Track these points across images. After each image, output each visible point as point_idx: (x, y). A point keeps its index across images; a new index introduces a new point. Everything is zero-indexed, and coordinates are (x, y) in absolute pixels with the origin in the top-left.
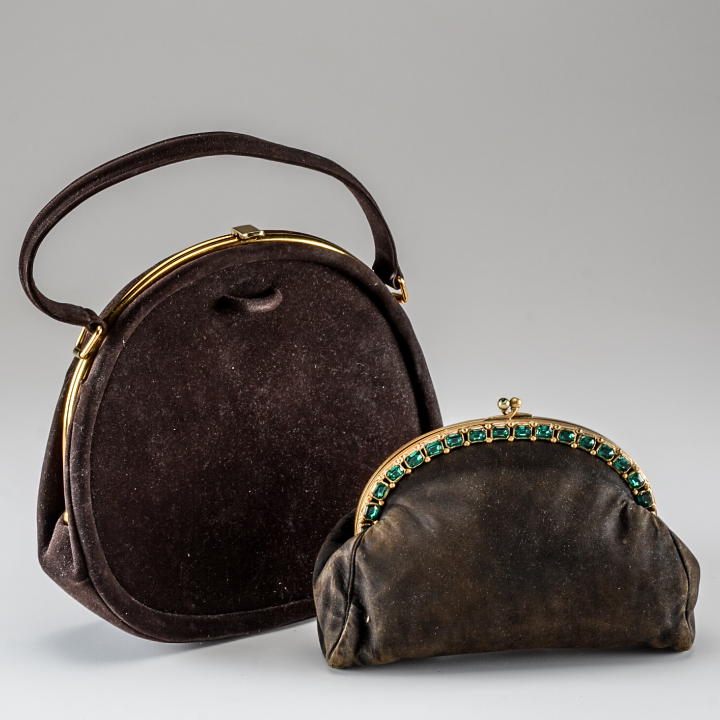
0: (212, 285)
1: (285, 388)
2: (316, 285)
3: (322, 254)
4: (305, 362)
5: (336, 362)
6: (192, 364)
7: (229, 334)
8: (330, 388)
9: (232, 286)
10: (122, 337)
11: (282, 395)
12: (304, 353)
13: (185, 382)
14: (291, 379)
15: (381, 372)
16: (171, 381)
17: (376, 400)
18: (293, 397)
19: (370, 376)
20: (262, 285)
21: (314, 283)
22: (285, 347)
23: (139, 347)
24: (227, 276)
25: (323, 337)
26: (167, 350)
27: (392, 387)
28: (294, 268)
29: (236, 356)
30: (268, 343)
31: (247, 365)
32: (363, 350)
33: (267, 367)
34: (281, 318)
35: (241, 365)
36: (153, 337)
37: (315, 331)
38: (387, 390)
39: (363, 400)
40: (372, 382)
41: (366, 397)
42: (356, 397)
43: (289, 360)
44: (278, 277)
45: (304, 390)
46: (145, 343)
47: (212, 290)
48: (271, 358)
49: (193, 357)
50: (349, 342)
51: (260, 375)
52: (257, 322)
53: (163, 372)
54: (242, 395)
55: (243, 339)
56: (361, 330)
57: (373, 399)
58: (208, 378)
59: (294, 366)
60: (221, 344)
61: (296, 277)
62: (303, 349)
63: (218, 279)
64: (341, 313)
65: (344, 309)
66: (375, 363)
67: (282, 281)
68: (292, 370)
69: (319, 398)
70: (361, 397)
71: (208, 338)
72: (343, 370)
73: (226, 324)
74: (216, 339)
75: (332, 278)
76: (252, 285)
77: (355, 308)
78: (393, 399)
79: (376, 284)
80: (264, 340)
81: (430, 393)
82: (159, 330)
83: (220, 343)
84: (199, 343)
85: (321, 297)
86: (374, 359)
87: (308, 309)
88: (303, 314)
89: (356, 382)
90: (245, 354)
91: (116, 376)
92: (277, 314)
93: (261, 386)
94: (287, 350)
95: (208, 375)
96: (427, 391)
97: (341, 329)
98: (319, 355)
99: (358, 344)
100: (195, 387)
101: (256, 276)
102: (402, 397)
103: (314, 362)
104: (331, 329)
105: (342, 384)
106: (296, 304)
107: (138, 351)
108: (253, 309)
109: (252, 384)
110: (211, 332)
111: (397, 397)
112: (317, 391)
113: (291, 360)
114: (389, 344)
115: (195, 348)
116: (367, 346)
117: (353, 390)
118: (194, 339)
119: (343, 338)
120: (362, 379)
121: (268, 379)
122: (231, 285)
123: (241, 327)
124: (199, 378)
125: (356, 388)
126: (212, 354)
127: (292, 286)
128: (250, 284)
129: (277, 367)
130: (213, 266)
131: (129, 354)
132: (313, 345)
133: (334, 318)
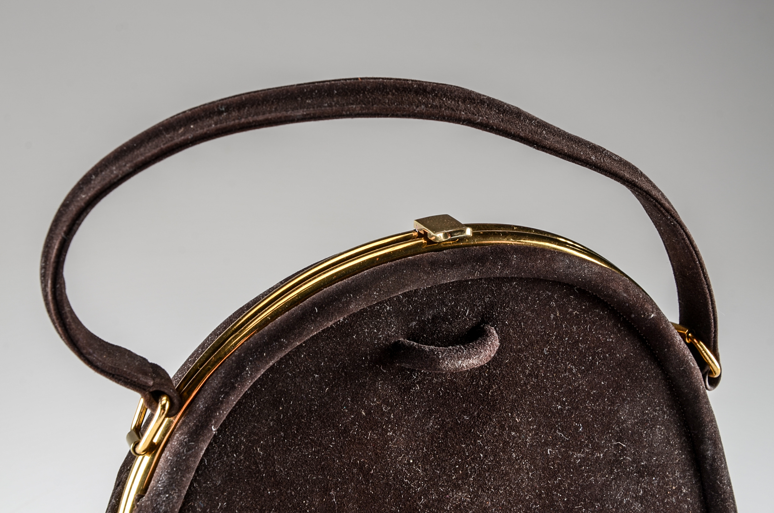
0: (378, 322)
1: (497, 489)
2: (555, 319)
3: (569, 267)
4: (531, 445)
5: (581, 442)
6: (340, 458)
7: (406, 405)
8: (570, 485)
9: (414, 323)
10: (211, 421)
11: (492, 501)
12: (530, 431)
13: (326, 491)
14: (507, 474)
15: (651, 454)
16: (300, 490)
17: (641, 500)
18: (509, 502)
19: (634, 461)
20: (466, 319)
21: (552, 316)
22: (499, 422)
23: (243, 435)
24: (404, 306)
25: (563, 404)
26: (295, 436)
27: (667, 477)
28: (521, 291)
29: (416, 441)
30: (472, 417)
31: (434, 455)
32: (625, 421)
33: (468, 457)
34: (495, 375)
35: (426, 456)
36: (269, 416)
37: (549, 394)
38: (659, 483)
39: (622, 501)
40: (638, 472)
41: (626, 495)
42: (611, 496)
43: (506, 443)
44: (492, 305)
45: (528, 491)
46: (255, 427)
47: (378, 330)
48: (475, 441)
49: (341, 447)
50: (604, 408)
51: (456, 471)
52: (455, 383)
53: (288, 474)
54: (426, 506)
55: (430, 412)
56: (624, 388)
57: (636, 498)
58: (368, 481)
59: (514, 452)
60: (390, 423)
61: (523, 306)
62: (529, 423)
63: (389, 312)
64: (593, 363)
65: (599, 357)
66: (643, 440)
67: (499, 313)
68: (509, 459)
69: (552, 501)
70: (618, 497)
71: (368, 413)
72: (593, 455)
73: (400, 389)
74: (383, 414)
75: (581, 307)
76: (448, 320)
77: (616, 354)
78: (667, 496)
79: (652, 316)
80: (465, 412)
81: (724, 484)
82: (280, 403)
83: (389, 422)
84: (353, 423)
85: (562, 338)
86: (642, 435)
87: (540, 358)
88: (532, 367)
89: (611, 472)
90: (432, 437)
91: (200, 487)
92: (489, 369)
93: (457, 487)
94: (502, 427)
95: (366, 474)
96: (721, 483)
97: (592, 389)
98: (555, 432)
99: (618, 412)
100: (344, 496)
101: (456, 306)
102: (682, 492)
103: (546, 444)
104: (576, 389)
105: (590, 476)
106: (521, 351)
107: (241, 441)
108: (450, 365)
109: (442, 486)
110: (373, 402)
111: (674, 493)
112: (549, 490)
113: (509, 443)
114: (665, 410)
115: (346, 431)
116: (631, 413)
117: (606, 486)
118: (344, 416)
119: (595, 404)
120: (621, 467)
121: (470, 476)
122: (412, 321)
123: (427, 392)
124: (352, 481)
125: (611, 483)
126: (374, 439)
127: (516, 321)
128: (445, 319)
129: (485, 456)
130: (380, 290)
131: (225, 446)
132: (545, 416)
133: (582, 372)
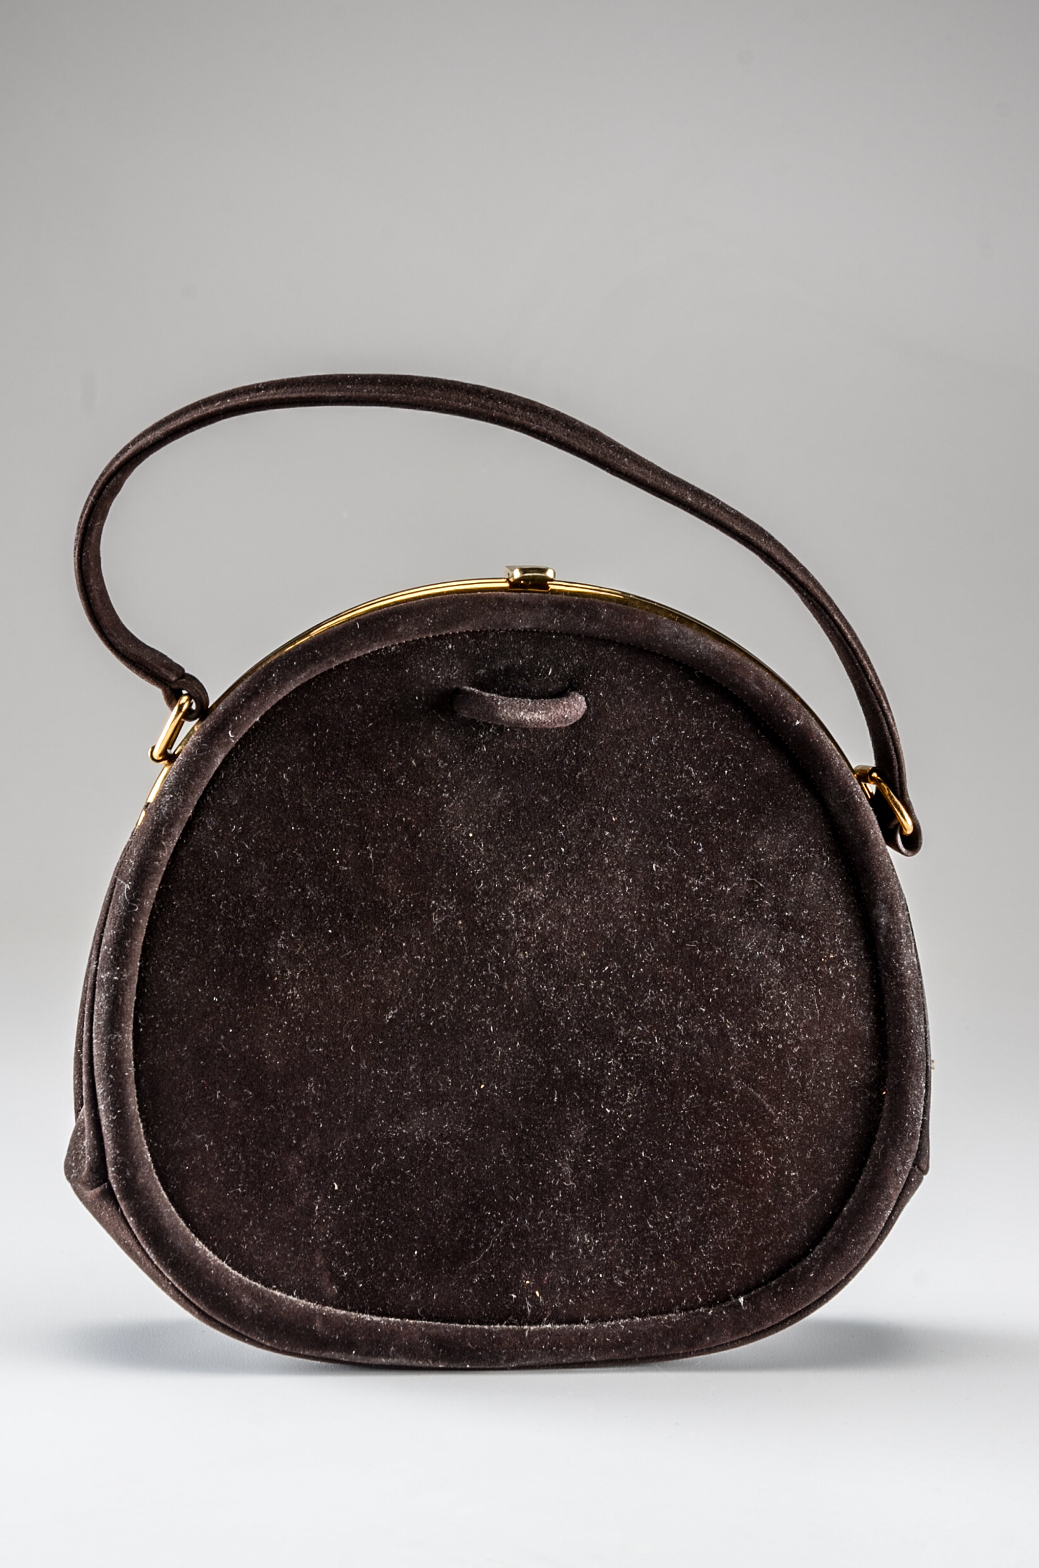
0: (437, 660)
1: (581, 896)
2: (667, 703)
3: (678, 637)
4: (631, 854)
5: (701, 867)
6: (381, 809)
7: (467, 766)
8: (681, 916)
9: (483, 671)
10: (228, 725)
11: (573, 909)
12: (632, 836)
13: (362, 844)
14: (596, 880)
15: (800, 905)
16: (330, 834)
17: (783, 959)
18: (596, 916)
19: (774, 908)
20: (548, 680)
21: (663, 699)
22: (589, 815)
23: (268, 755)
24: (470, 648)
25: (676, 812)
26: (328, 770)
27: (823, 939)
28: (620, 660)
29: (478, 812)
30: (553, 800)
31: (501, 835)
32: (763, 855)
33: (545, 847)
34: (585, 755)
35: (489, 833)
36: (300, 740)
37: (659, 795)
38: (809, 945)
39: (753, 954)
40: (781, 923)
41: (760, 948)
42: (739, 943)
43: (597, 844)
44: (583, 670)
45: (623, 909)
46: (282, 749)
47: (437, 669)
48: (556, 831)
49: (384, 796)
50: (734, 832)
51: (528, 861)
52: (532, 754)
53: (317, 813)
54: (485, 893)
55: (498, 783)
56: (764, 813)
57: (775, 955)
58: (414, 845)
59: (606, 856)
60: (447, 783)
61: (623, 677)
62: (630, 826)
63: (450, 651)
64: (719, 771)
65: (728, 764)
66: (790, 885)
67: (591, 680)
68: (601, 863)
69: (655, 929)
70: (748, 946)
71: (420, 764)
72: (716, 886)
73: (462, 746)
74: (438, 770)
75: (704, 697)
76: (526, 676)
77: (753, 766)
78: (822, 964)
79: (798, 723)
80: (544, 792)
81: (902, 965)
82: (315, 729)
83: (445, 780)
84: (400, 771)
85: (676, 730)
86: (789, 878)
87: (647, 749)
88: (635, 757)
89: (741, 915)
90: (500, 813)
91: (214, 803)
92: (578, 746)
93: (530, 882)
94: (593, 822)
95: (413, 837)
96: (897, 961)
97: (719, 804)
98: (664, 845)
99: (755, 841)
100: (384, 856)
101: (535, 660)
102: (843, 964)
103: (652, 857)
104: (696, 798)
105: (711, 912)
106: (620, 733)
107: (266, 762)
108: (509, 715)
109: (509, 875)
110: (427, 753)
111: (830, 962)
112: (651, 914)
113: (600, 843)
114: (824, 854)
115: (391, 779)
116: (773, 847)
117: (732, 928)
118: (390, 761)
119: (722, 823)
120: (755, 911)
121: (547, 871)
122: (479, 669)
123: (495, 757)
124: (394, 840)
125: (739, 926)
126: (425, 797)
127: (614, 695)
128: (521, 674)
129: (568, 852)
130: (435, 617)
131: (247, 763)
132: (652, 822)
133: (705, 779)
